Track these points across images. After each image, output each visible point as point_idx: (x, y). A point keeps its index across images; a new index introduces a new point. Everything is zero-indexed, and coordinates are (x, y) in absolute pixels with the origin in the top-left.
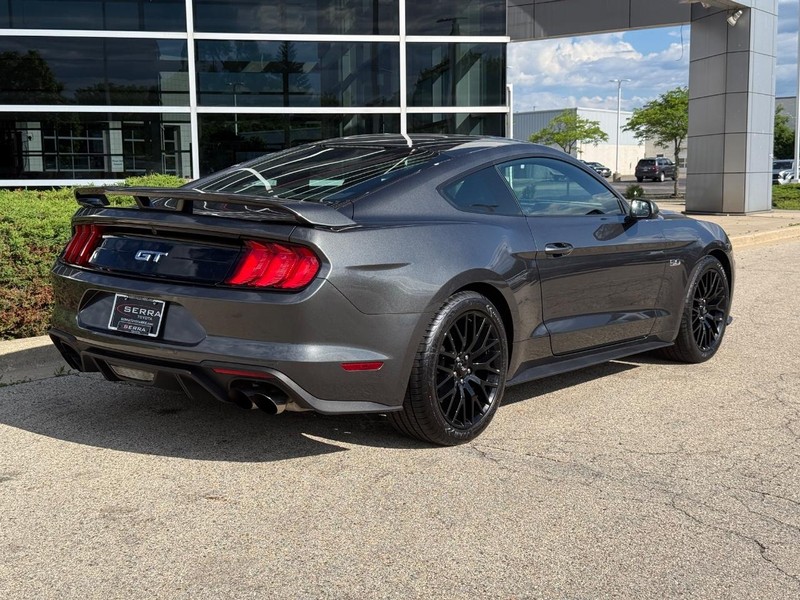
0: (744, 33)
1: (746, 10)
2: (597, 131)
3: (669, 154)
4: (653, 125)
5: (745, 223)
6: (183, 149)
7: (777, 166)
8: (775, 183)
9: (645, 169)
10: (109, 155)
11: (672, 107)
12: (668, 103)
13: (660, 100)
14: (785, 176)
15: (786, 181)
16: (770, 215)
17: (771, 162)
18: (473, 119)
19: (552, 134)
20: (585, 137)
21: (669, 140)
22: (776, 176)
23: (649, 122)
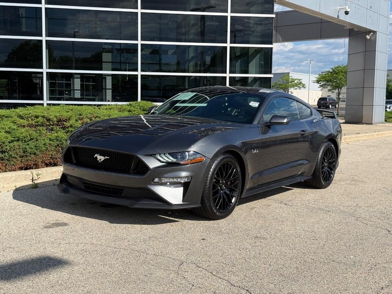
0: (373, 43)
1: (375, 32)
2: (301, 83)
3: (333, 95)
4: (328, 82)
5: (373, 128)
6: (107, 88)
7: (387, 103)
8: (386, 110)
9: (322, 102)
10: (74, 90)
11: (337, 74)
12: (335, 72)
13: (331, 71)
14: (390, 107)
15: (390, 110)
16: (384, 125)
17: (385, 100)
18: (256, 79)
19: (279, 85)
20: (295, 86)
21: (335, 89)
22: (386, 107)
23: (326, 80)
